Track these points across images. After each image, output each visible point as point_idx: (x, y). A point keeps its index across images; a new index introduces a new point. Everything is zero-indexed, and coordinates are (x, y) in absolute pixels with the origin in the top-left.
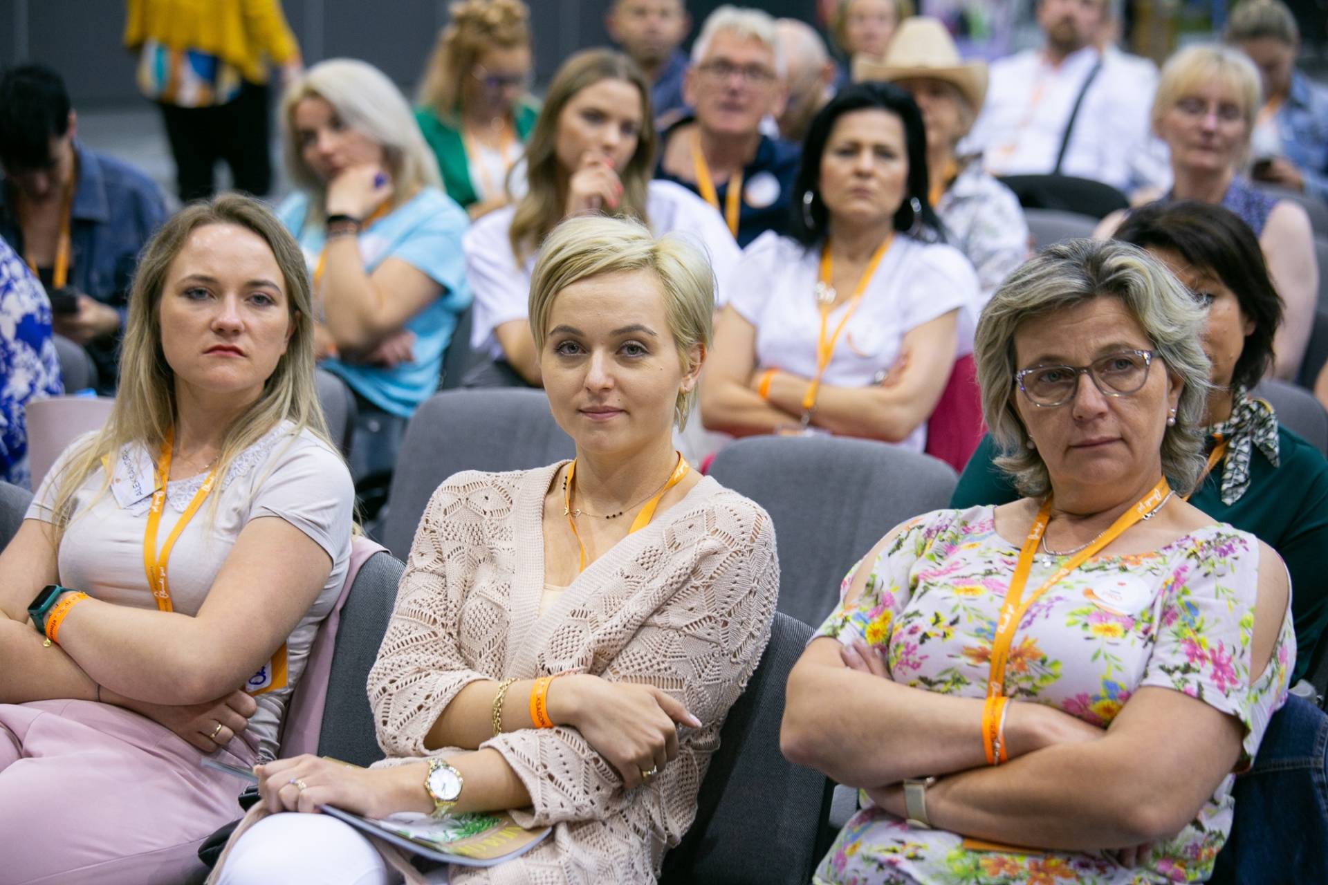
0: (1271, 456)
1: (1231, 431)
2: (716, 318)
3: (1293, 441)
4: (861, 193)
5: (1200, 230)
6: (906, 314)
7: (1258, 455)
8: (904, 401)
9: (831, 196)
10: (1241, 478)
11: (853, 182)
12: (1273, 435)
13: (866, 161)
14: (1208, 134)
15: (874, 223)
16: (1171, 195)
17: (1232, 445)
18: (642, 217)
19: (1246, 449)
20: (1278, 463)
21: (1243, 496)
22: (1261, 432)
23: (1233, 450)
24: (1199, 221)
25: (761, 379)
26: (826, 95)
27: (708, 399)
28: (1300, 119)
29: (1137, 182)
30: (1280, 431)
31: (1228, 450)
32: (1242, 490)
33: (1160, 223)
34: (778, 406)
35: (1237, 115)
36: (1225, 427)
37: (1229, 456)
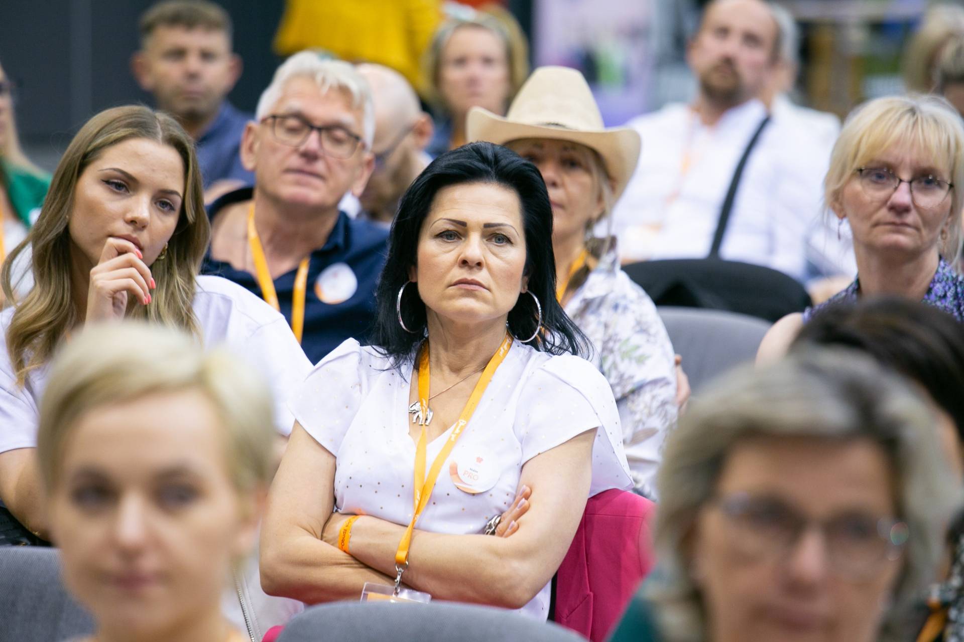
2: (280, 448)
4: (467, 287)
5: (901, 333)
6: (524, 441)
8: (524, 554)
9: (429, 292)
11: (459, 274)
13: (474, 247)
14: (900, 210)
15: (486, 326)
16: (858, 287)
18: (185, 320)
24: (904, 324)
25: (339, 524)
26: (422, 162)
27: (270, 554)
29: (815, 271)
33: (851, 325)
34: (361, 561)
35: (940, 185)
36: (942, 591)
37: (950, 630)
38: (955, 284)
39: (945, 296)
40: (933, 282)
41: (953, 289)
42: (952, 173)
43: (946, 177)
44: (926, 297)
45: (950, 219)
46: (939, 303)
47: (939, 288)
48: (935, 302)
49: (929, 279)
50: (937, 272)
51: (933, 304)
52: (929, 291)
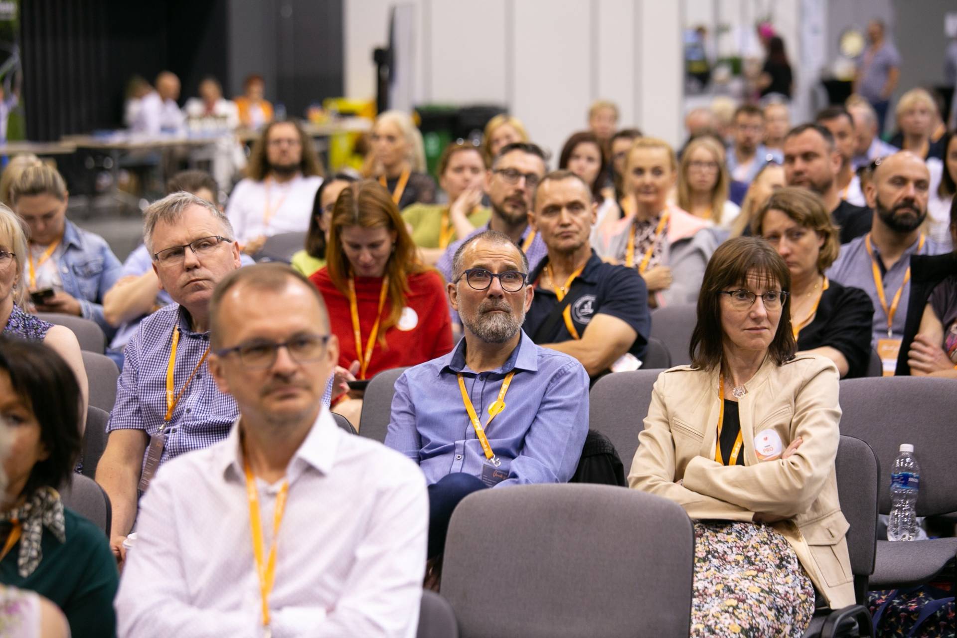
0: (57, 534)
1: (25, 515)
3: (75, 519)
7: (48, 533)
10: (34, 553)
12: (59, 517)
17: (26, 526)
19: (38, 529)
20: (63, 539)
21: (37, 569)
22: (50, 514)
23: (27, 531)
28: (74, 258)
30: (66, 513)
31: (23, 530)
32: (35, 563)
35: (7, 255)
36: (19, 513)
37: (24, 536)
38: (24, 319)
39: (18, 327)
40: (10, 318)
41: (23, 322)
42: (13, 247)
43: (10, 251)
44: (6, 328)
45: (17, 277)
46: (14, 332)
47: (14, 322)
48: (11, 331)
49: (8, 316)
50: (12, 312)
51: (11, 333)
52: (8, 324)
